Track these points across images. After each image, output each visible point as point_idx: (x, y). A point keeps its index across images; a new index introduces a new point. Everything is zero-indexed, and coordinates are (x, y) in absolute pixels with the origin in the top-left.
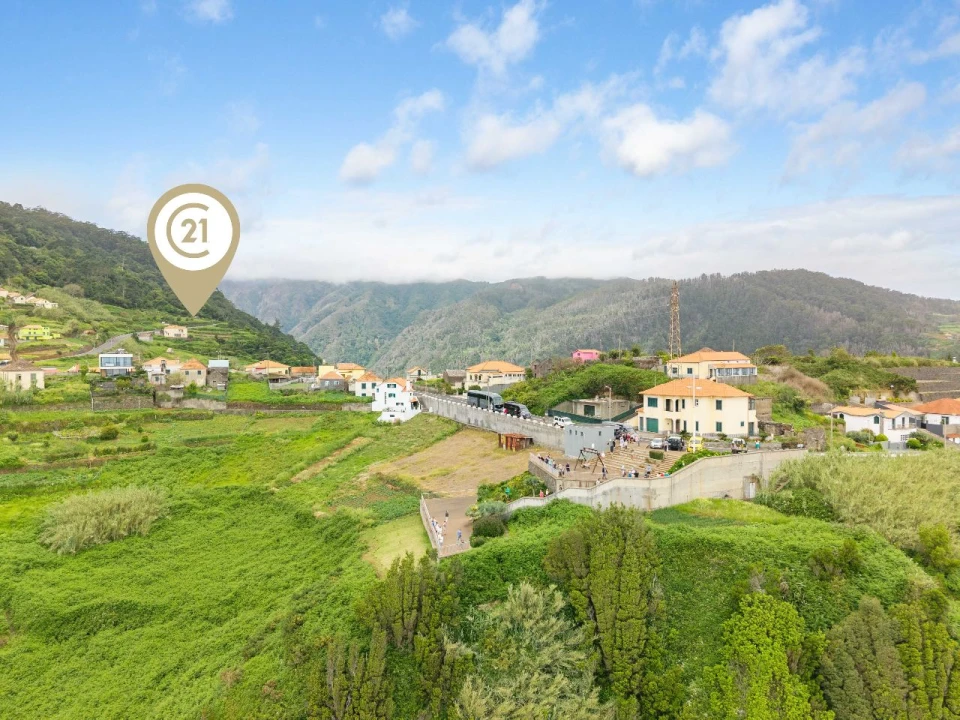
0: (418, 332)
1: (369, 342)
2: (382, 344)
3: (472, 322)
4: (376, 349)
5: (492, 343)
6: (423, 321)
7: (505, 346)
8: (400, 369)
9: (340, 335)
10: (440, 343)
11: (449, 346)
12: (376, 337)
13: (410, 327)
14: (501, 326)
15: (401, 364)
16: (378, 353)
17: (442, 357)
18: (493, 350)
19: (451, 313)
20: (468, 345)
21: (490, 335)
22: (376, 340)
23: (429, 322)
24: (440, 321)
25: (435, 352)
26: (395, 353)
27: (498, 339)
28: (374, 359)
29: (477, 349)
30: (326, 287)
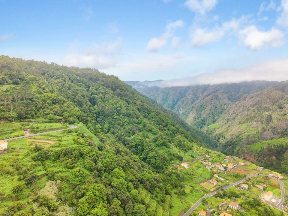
0: (241, 104)
1: (222, 106)
2: (227, 107)
3: (268, 100)
4: (225, 109)
5: (279, 110)
6: (245, 99)
7: (286, 111)
8: (233, 119)
9: (211, 104)
10: (251, 109)
11: (256, 111)
12: (225, 104)
13: (239, 101)
14: (284, 102)
15: (234, 117)
16: (226, 111)
17: (252, 115)
18: (279, 113)
19: (258, 96)
20: (265, 110)
21: (278, 106)
22: (225, 106)
23: (247, 99)
24: (253, 99)
25: (249, 113)
26: (232, 112)
27: (281, 108)
28: (224, 113)
29: (270, 113)
30: (209, 86)
